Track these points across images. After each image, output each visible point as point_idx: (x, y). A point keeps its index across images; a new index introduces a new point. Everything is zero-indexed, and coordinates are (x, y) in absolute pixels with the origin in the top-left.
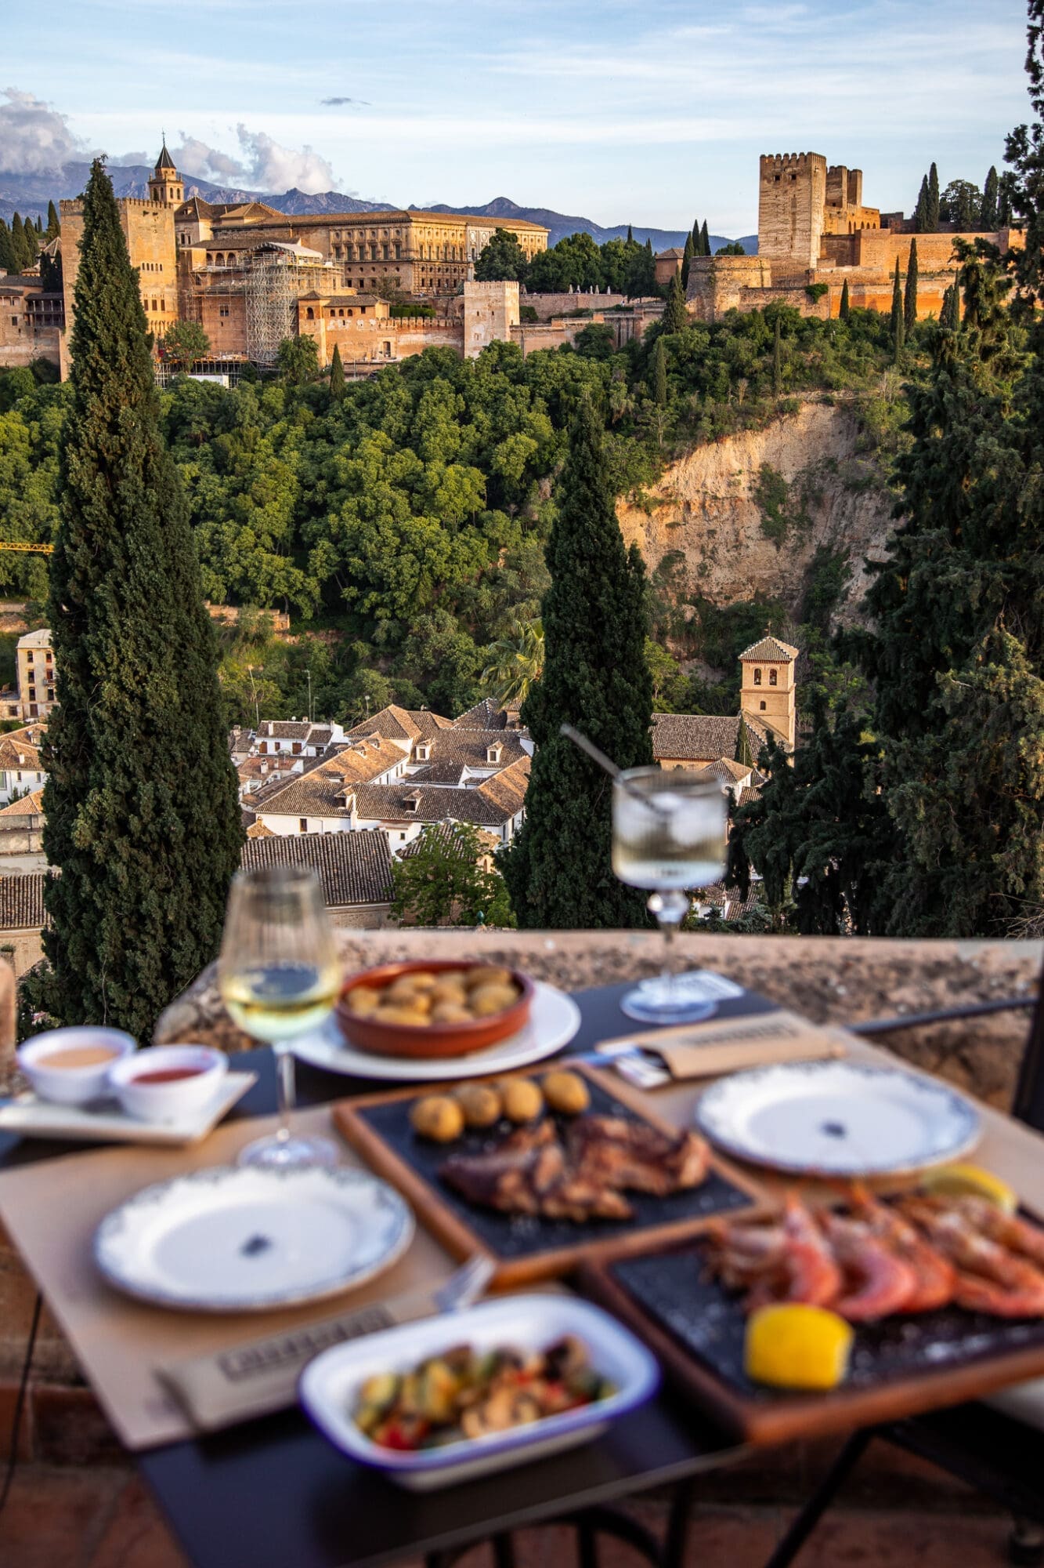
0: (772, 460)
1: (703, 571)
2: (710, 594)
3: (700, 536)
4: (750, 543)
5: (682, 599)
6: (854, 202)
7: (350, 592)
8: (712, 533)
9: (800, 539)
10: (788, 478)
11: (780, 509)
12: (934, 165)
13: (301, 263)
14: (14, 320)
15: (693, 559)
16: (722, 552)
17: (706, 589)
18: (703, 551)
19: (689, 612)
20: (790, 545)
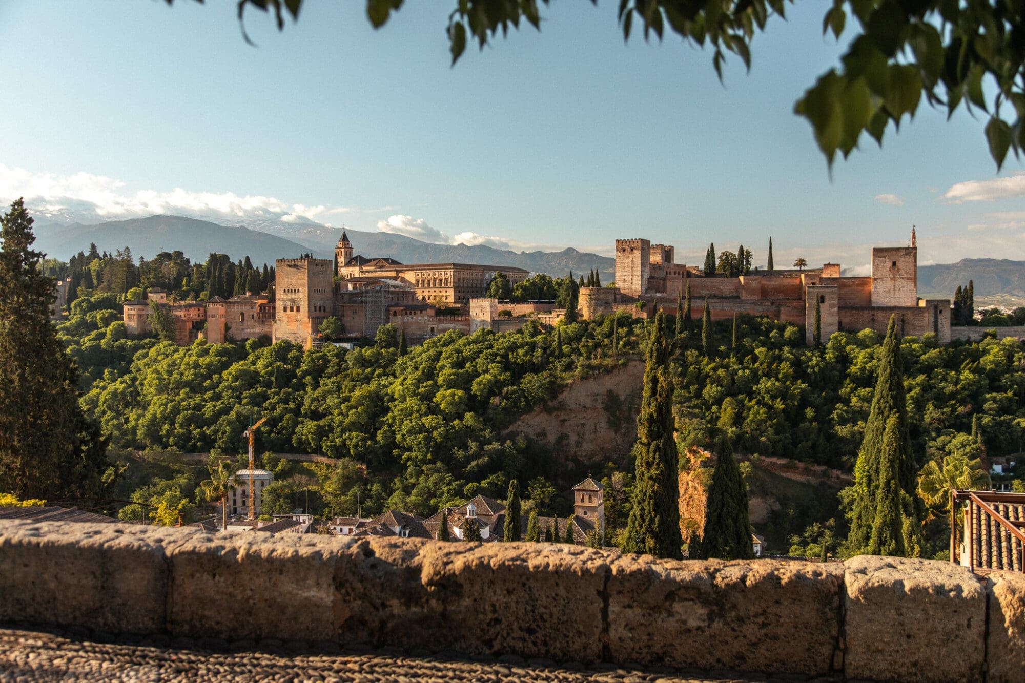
0: (613, 388)
1: (578, 444)
2: (581, 456)
3: (578, 426)
4: (602, 430)
5: (567, 459)
6: (670, 262)
7: (396, 452)
8: (583, 425)
9: (627, 429)
10: (622, 398)
11: (617, 413)
12: (712, 245)
13: (392, 289)
14: (253, 317)
15: (573, 438)
16: (587, 436)
17: (579, 453)
18: (578, 434)
19: (571, 465)
20: (623, 431)
